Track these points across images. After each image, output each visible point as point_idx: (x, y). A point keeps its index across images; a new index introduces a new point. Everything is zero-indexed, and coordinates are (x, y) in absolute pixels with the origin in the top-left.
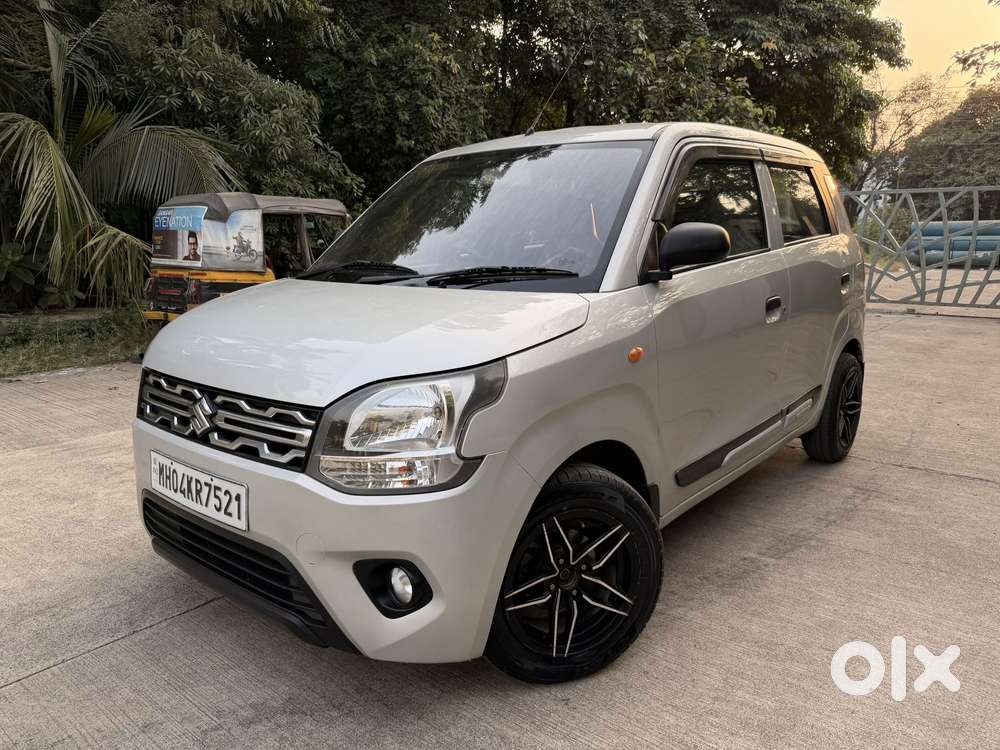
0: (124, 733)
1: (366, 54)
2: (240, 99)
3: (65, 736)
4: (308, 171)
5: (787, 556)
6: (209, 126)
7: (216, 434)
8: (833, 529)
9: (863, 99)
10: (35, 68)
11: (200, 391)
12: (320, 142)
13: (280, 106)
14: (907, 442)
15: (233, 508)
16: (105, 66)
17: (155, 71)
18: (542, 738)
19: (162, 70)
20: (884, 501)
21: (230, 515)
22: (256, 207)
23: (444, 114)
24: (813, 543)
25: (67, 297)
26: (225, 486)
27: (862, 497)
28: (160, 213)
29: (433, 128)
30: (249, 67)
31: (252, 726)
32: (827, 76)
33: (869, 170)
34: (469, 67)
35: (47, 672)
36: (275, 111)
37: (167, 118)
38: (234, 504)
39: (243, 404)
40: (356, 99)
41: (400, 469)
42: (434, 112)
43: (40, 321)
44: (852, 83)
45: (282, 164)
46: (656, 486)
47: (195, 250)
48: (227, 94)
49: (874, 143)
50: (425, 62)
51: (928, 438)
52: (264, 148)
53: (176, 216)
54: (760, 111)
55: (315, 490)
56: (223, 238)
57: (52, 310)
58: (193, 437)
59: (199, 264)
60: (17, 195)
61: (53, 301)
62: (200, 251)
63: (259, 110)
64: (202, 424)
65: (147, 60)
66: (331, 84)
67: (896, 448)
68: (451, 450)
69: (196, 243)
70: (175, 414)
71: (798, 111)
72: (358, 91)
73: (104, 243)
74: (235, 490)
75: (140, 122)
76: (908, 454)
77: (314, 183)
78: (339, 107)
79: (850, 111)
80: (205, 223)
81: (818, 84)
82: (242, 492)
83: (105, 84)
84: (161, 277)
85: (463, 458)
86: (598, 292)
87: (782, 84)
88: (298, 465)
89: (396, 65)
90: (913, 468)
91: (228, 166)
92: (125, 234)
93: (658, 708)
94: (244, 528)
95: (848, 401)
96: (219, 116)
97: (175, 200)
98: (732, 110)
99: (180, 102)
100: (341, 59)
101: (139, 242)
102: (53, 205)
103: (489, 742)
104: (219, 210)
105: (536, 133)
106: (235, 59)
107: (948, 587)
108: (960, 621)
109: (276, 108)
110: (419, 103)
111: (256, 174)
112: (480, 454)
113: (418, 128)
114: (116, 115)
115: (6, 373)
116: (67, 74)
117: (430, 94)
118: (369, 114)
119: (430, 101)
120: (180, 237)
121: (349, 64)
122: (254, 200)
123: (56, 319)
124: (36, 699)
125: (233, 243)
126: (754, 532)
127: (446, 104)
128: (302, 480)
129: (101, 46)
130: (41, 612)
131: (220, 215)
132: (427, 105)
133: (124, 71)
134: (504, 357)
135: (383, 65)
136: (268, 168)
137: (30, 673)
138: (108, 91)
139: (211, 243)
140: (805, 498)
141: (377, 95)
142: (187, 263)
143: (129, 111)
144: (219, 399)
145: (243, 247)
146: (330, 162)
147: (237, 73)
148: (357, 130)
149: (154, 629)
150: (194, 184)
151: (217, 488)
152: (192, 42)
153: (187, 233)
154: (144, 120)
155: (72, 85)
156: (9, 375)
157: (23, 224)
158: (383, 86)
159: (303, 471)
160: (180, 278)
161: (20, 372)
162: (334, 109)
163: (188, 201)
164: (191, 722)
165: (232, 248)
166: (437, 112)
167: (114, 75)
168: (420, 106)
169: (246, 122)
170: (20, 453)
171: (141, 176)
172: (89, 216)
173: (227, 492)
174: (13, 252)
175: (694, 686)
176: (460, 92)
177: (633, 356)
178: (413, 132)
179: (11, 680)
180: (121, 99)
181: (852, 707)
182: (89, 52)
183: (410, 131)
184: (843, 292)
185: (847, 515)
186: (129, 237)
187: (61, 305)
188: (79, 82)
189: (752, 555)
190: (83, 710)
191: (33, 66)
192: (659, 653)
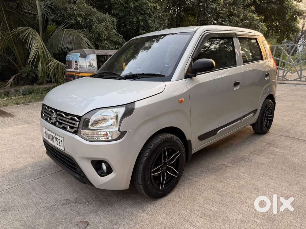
0: (30, 205)
1: (130, 4)
2: (92, 20)
3: (15, 205)
4: (113, 41)
5: (237, 164)
6: (83, 29)
7: (57, 123)
8: (255, 156)
9: (297, 12)
10: (34, 13)
11: (54, 110)
12: (116, 32)
13: (104, 22)
14: (290, 128)
15: (61, 144)
16: (54, 11)
17: (68, 12)
18: (144, 214)
19: (69, 12)
20: (275, 147)
21: (60, 146)
22: (95, 53)
23: (154, 22)
24: (247, 160)
25: (44, 80)
26: (59, 138)
27: (268, 146)
28: (68, 56)
29: (151, 27)
30: (95, 10)
31: (64, 205)
32: (284, 5)
33: (301, 36)
34: (163, 7)
35: (15, 187)
36: (103, 23)
37: (71, 26)
38: (61, 142)
39: (63, 114)
40: (128, 19)
41: (104, 135)
42: (151, 22)
43: (36, 87)
44: (293, 7)
45: (105, 40)
46: (190, 140)
47: (77, 66)
48: (89, 19)
49: (303, 27)
50: (149, 6)
51: (297, 128)
52: (99, 35)
53: (72, 56)
54: (258, 18)
55: (80, 140)
56: (85, 63)
57: (41, 84)
58: (52, 123)
59: (78, 71)
60: (29, 50)
61: (40, 81)
62: (78, 67)
63: (98, 23)
64: (54, 120)
65: (65, 9)
66: (120, 14)
67: (285, 130)
68: (117, 129)
69: (77, 65)
70: (49, 117)
71: (274, 17)
72: (128, 16)
73: (53, 65)
74: (61, 139)
75: (64, 28)
76: (289, 132)
77: (115, 45)
78: (123, 21)
79: (292, 16)
80: (79, 58)
81: (281, 8)
82: (62, 139)
83: (53, 17)
84: (68, 74)
85: (120, 132)
86: (170, 81)
87: (268, 8)
88: (76, 133)
89: (140, 7)
90: (289, 137)
91: (89, 41)
92: (59, 62)
93: (180, 208)
94: (63, 150)
95: (269, 115)
96: (86, 25)
97: (72, 51)
98: (249, 18)
99: (75, 22)
100: (123, 6)
101: (62, 64)
102: (38, 54)
103: (128, 214)
104: (84, 54)
105: (162, 30)
106: (91, 7)
107: (287, 176)
108: (287, 187)
109: (103, 22)
110: (146, 19)
111: (97, 43)
112: (126, 131)
113: (146, 27)
114: (56, 26)
115: (25, 102)
116: (43, 14)
117: (150, 16)
118: (131, 23)
119: (150, 19)
120: (73, 63)
121: (126, 8)
122: (94, 51)
123: (41, 86)
124: (11, 194)
125: (88, 64)
126: (229, 156)
127: (155, 19)
128: (76, 137)
129: (52, 5)
130: (18, 171)
131: (84, 56)
132: (149, 20)
133: (59, 13)
134: (135, 102)
135: (136, 7)
136: (101, 41)
137: (10, 187)
138: (54, 19)
139: (81, 65)
140: (249, 145)
141: (134, 17)
142: (75, 70)
143: (60, 25)
144: (58, 113)
145: (91, 66)
146: (119, 39)
147: (92, 12)
148: (128, 28)
149: (46, 177)
150: (78, 46)
151: (57, 138)
152: (78, 3)
153: (75, 62)
154: (64, 27)
155: (44, 17)
156: (26, 103)
157: (30, 59)
158: (136, 14)
159: (77, 134)
160: (73, 75)
161: (29, 102)
162: (121, 22)
163: (76, 52)
164: (48, 203)
165: (88, 66)
166: (152, 22)
167: (56, 14)
168: (147, 20)
169: (94, 27)
170: (24, 126)
171: (64, 44)
172: (49, 57)
173: (59, 139)
174: (29, 67)
175: (193, 202)
176: (160, 15)
177: (180, 101)
178: (145, 28)
179: (6, 189)
180: (58, 21)
181: (241, 212)
182: (49, 7)
183: (144, 28)
184: (266, 79)
185: (261, 152)
186: (60, 63)
187: (43, 82)
188: (46, 17)
189: (225, 163)
190: (21, 198)
191: (34, 12)
192: (186, 192)
